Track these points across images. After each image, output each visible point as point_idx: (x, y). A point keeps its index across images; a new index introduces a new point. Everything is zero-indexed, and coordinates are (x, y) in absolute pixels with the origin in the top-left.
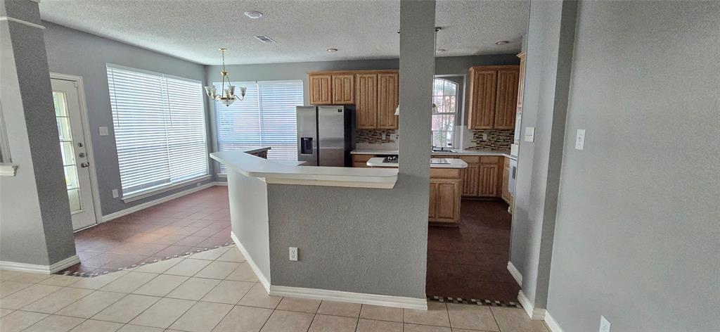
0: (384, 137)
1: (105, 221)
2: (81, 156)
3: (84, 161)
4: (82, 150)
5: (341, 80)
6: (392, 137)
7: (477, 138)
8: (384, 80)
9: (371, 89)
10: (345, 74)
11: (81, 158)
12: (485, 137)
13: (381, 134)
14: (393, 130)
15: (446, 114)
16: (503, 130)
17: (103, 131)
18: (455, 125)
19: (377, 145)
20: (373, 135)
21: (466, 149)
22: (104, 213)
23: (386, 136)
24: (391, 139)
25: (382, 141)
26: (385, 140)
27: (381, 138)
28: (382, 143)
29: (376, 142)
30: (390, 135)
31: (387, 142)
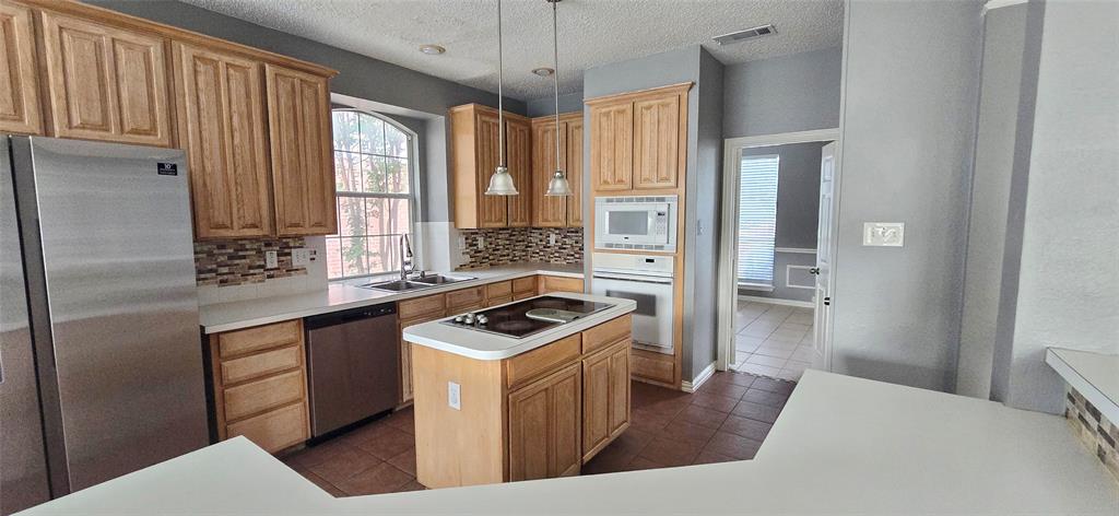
0: (272, 260)
5: (98, 47)
6: (298, 257)
7: (470, 246)
8: (284, 87)
9: (239, 105)
10: (122, 25)
12: (481, 244)
13: (260, 252)
14: (299, 237)
15: (389, 196)
16: (500, 229)
18: (414, 219)
19: (248, 289)
20: (231, 257)
21: (456, 270)
23: (278, 255)
24: (296, 264)
25: (266, 273)
26: (276, 269)
27: (263, 263)
28: (269, 277)
29: (246, 280)
30: (289, 254)
31: (284, 275)
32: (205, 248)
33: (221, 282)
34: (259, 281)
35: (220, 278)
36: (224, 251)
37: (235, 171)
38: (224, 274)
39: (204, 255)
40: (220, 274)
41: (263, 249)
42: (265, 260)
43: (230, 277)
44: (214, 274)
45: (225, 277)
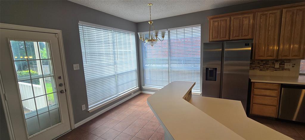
1: (76, 127)
2: (61, 85)
3: (63, 88)
4: (61, 81)
8: (290, 14)
11: (61, 87)
13: (273, 63)
14: (293, 59)
17: (76, 67)
19: (268, 73)
22: (76, 122)
23: (280, 64)
24: (286, 67)
25: (275, 69)
26: (278, 68)
27: (274, 66)
28: (275, 70)
29: (268, 70)
30: (284, 64)
31: (281, 70)
32: (257, 61)
33: (261, 70)
34: (272, 71)
35: (260, 69)
36: (262, 62)
37: (268, 41)
38: (262, 68)
39: (257, 63)
40: (260, 68)
41: (275, 62)
42: (275, 65)
43: (263, 69)
44: (259, 68)
45: (262, 69)
